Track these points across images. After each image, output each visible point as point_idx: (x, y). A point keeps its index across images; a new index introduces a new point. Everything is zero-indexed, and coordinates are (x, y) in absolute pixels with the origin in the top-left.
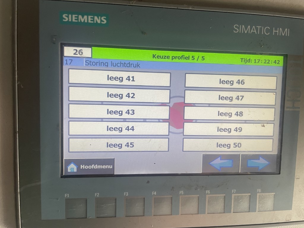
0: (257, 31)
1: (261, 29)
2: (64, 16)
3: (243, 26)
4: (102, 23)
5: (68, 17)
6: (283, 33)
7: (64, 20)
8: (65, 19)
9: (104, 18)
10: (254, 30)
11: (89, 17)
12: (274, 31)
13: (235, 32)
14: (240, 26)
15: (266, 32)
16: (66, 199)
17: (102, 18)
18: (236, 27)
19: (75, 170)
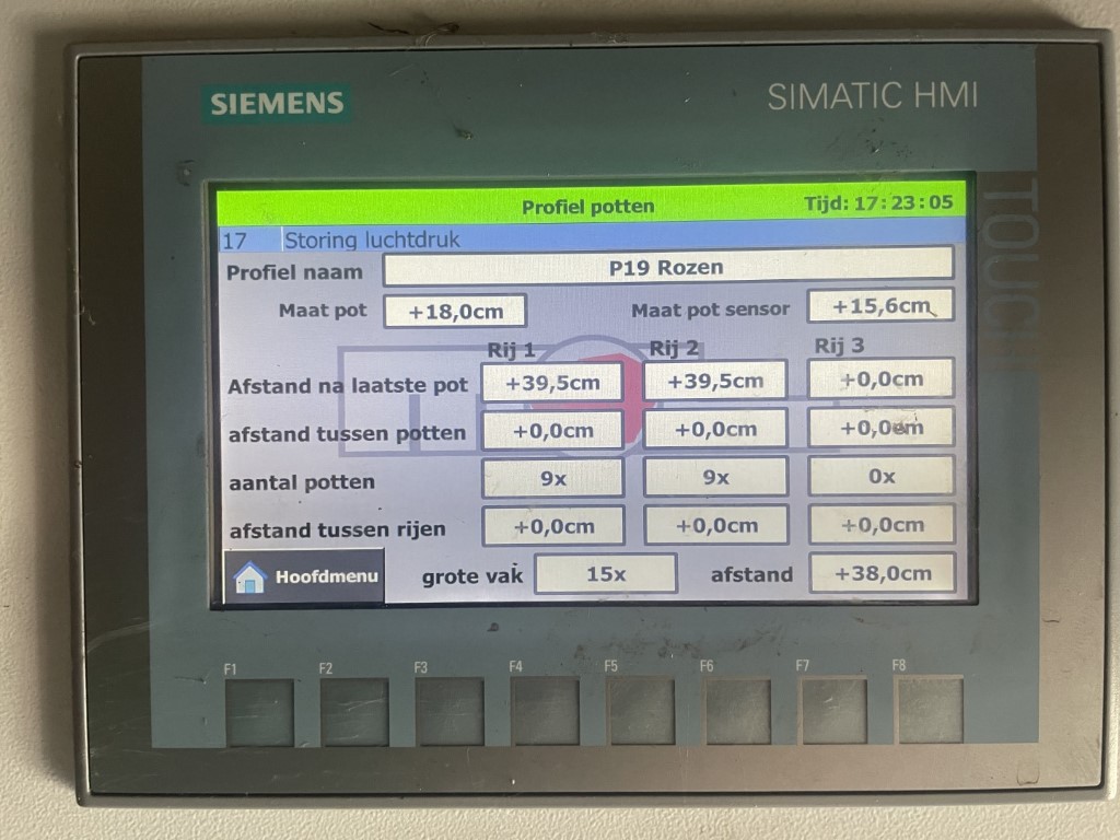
0: (854, 99)
1: (868, 91)
2: (215, 100)
3: (802, 86)
4: (330, 111)
5: (227, 101)
6: (954, 99)
7: (215, 112)
8: (218, 109)
9: (336, 97)
10: (842, 96)
11: (291, 96)
12: (918, 94)
13: (773, 108)
14: (792, 86)
15: (886, 99)
16: (227, 681)
17: (331, 98)
18: (776, 90)
19: (260, 589)
